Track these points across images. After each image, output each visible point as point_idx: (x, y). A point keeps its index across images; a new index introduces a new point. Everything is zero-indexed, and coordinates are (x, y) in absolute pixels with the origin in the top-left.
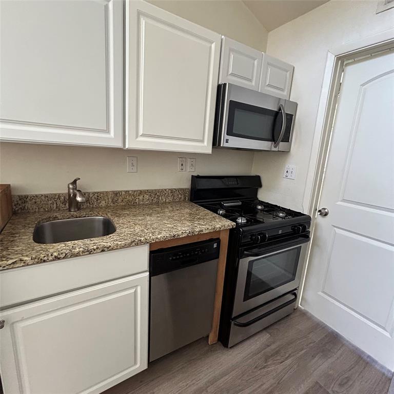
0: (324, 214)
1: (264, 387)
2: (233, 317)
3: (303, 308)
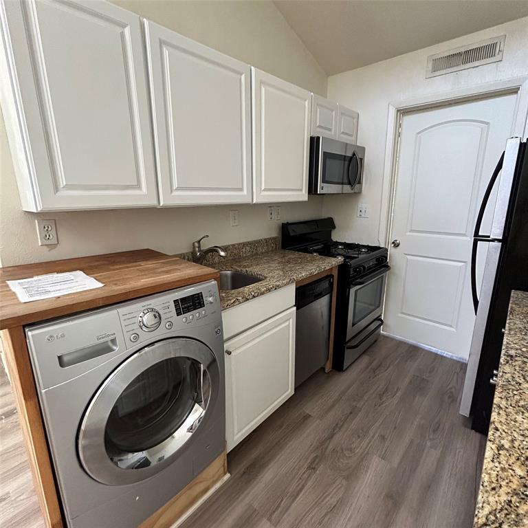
0: (396, 245)
1: (381, 387)
2: (347, 339)
3: (385, 333)
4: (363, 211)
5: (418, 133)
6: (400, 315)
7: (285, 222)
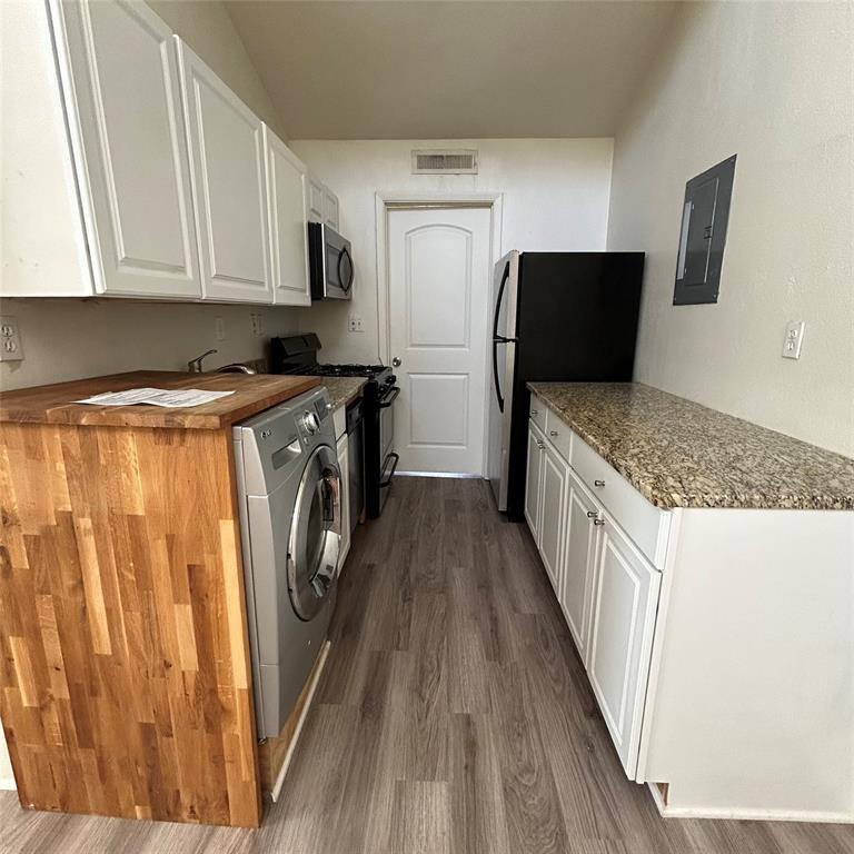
0: (398, 363)
1: (423, 518)
4: (356, 322)
5: (408, 233)
6: (410, 446)
7: (275, 336)
